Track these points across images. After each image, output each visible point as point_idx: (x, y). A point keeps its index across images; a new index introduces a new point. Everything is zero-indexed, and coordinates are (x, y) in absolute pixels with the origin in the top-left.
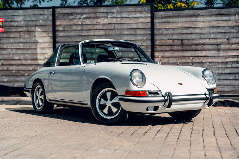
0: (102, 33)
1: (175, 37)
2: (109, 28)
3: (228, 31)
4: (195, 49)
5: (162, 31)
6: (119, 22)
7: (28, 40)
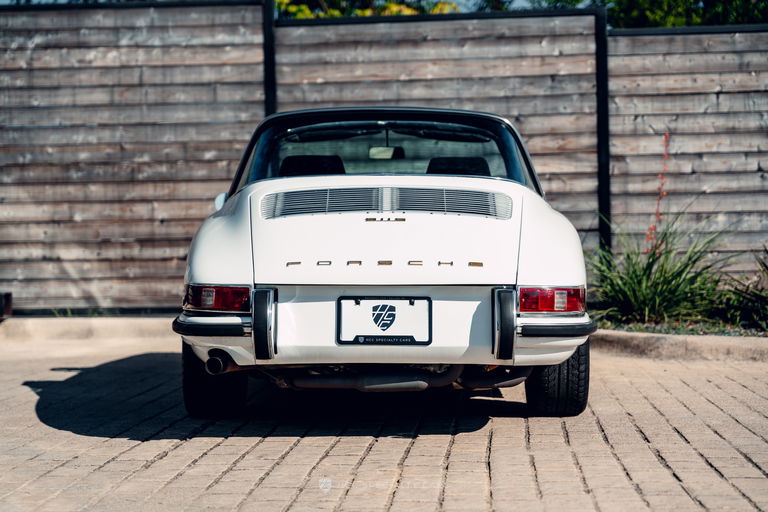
0: (100, 97)
2: (123, 83)
3: (518, 93)
5: (304, 92)
6: (157, 60)
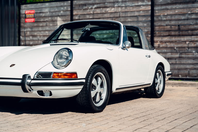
1: (173, 23)
2: (115, 16)
4: (191, 34)
5: (161, 17)
6: (124, 10)
7: (52, 28)
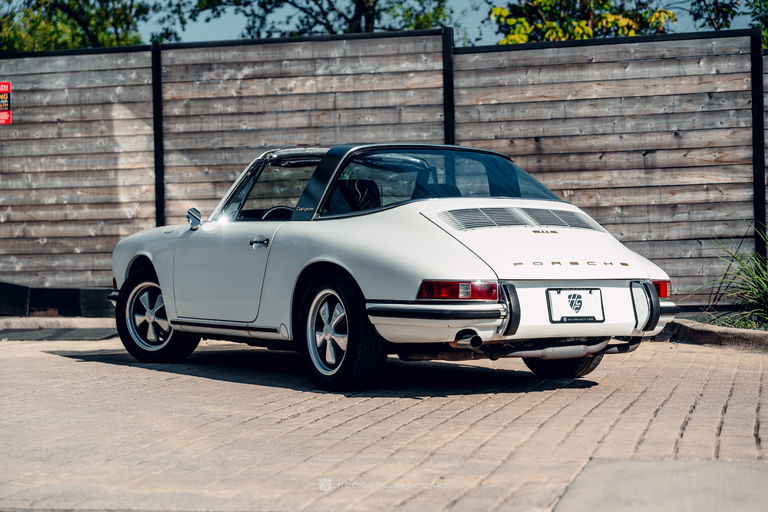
0: (300, 120)
1: (517, 130)
2: (319, 108)
3: (677, 110)
4: (577, 166)
5: (479, 112)
6: (349, 86)
7: (81, 147)
